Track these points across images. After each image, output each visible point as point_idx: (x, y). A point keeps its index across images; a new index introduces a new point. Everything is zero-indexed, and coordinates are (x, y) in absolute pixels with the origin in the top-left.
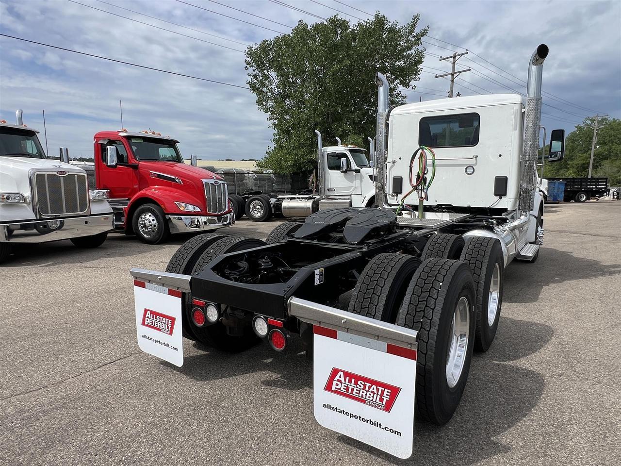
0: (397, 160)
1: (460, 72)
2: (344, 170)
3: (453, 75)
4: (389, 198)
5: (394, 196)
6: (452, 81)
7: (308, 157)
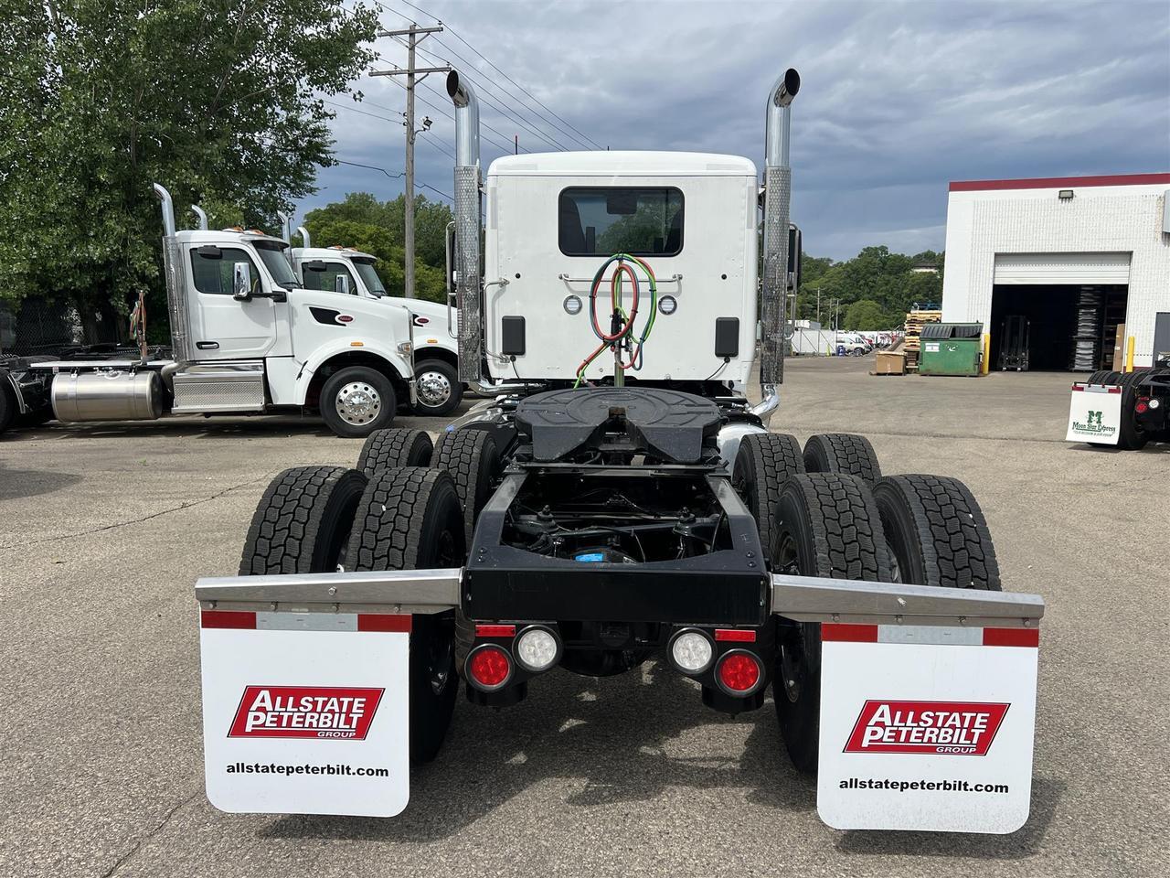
0: (512, 278)
1: (429, 71)
2: (244, 294)
3: (411, 75)
4: (495, 365)
5: (506, 361)
6: (411, 89)
7: (76, 252)
